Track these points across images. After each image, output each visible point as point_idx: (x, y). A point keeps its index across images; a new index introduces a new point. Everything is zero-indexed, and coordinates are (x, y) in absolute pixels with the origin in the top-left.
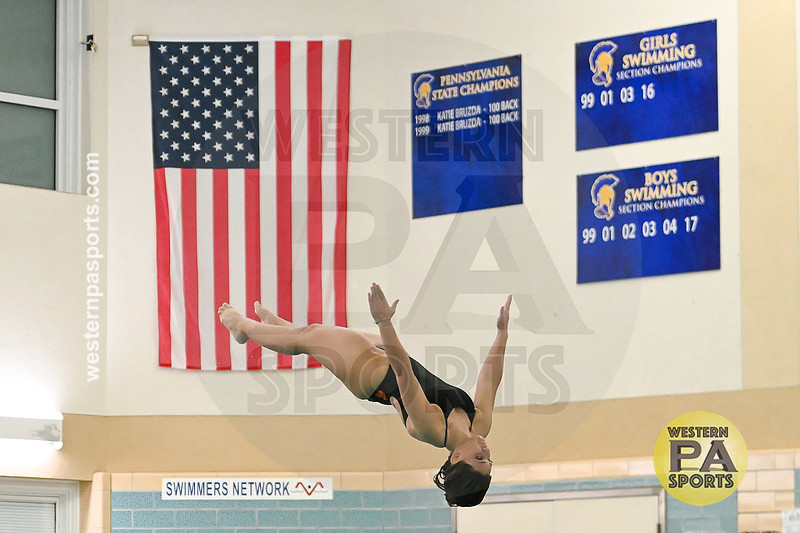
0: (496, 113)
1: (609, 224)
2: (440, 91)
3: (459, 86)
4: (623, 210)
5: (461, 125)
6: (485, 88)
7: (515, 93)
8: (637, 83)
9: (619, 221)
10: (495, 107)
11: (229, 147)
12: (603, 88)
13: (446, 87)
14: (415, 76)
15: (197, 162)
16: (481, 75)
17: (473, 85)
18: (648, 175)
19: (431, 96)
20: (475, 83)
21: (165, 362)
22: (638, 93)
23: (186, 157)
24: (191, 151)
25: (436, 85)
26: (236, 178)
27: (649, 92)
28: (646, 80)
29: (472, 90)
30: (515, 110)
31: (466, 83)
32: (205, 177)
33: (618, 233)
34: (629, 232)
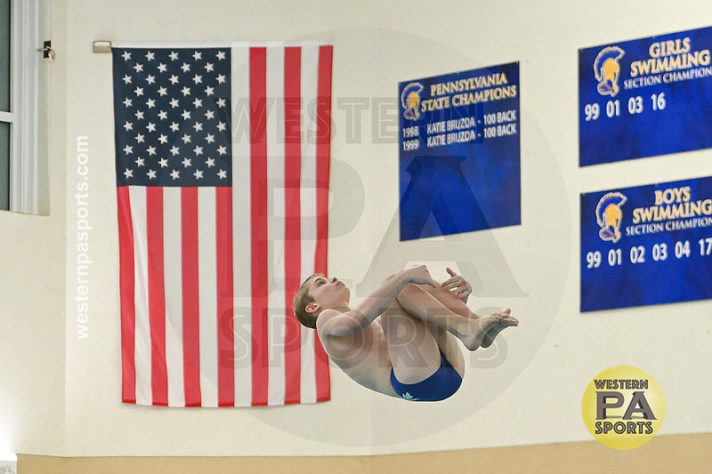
0: (492, 126)
1: (615, 247)
2: (429, 102)
3: (451, 95)
4: (631, 231)
5: (452, 138)
6: (479, 98)
7: (513, 104)
8: (646, 92)
9: (626, 244)
10: (490, 119)
11: (199, 163)
12: (609, 98)
13: (437, 97)
14: (402, 86)
15: (164, 180)
16: (475, 84)
17: (466, 95)
18: (658, 193)
19: (421, 107)
20: (469, 92)
21: (129, 399)
22: (648, 103)
23: (152, 174)
24: (157, 168)
25: (426, 95)
26: (207, 197)
27: (659, 102)
28: (656, 89)
29: (465, 100)
30: (512, 122)
31: (459, 93)
32: (172, 197)
33: (626, 256)
34: (637, 256)
